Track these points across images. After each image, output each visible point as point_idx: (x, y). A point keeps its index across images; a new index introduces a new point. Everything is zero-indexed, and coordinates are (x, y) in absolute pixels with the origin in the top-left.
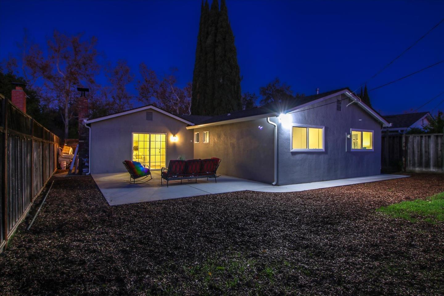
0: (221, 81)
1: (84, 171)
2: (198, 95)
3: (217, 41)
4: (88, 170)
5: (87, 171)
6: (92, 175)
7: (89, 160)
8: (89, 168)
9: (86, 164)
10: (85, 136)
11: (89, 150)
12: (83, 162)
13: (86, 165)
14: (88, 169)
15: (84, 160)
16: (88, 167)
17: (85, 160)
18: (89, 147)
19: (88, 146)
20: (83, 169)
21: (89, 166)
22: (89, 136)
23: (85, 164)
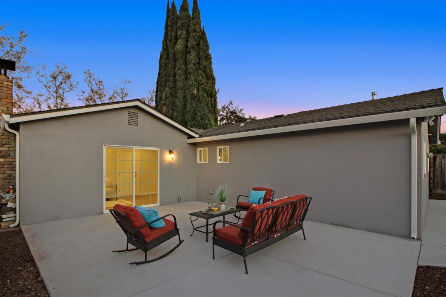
0: (195, 92)
1: (4, 220)
2: (165, 108)
3: (189, 45)
4: (15, 217)
5: (13, 219)
6: (23, 228)
7: (15, 198)
8: (15, 212)
9: (10, 205)
10: (7, 149)
11: (15, 177)
12: (3, 201)
13: (8, 206)
14: (14, 215)
15: (4, 196)
16: (14, 210)
17: (8, 196)
18: (15, 171)
19: (13, 168)
20: (3, 216)
21: (15, 208)
22: (15, 151)
23: (6, 204)
